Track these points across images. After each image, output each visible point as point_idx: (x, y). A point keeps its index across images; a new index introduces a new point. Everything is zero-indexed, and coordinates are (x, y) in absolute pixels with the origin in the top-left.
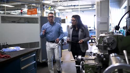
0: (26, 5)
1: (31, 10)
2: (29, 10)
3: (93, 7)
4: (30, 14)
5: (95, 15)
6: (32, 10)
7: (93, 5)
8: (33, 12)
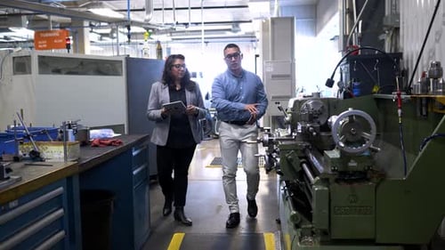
0: (24, 18)
1: (47, 35)
2: (42, 35)
3: (236, 29)
4: (45, 46)
5: (257, 56)
6: (50, 35)
7: (236, 23)
8: (55, 41)
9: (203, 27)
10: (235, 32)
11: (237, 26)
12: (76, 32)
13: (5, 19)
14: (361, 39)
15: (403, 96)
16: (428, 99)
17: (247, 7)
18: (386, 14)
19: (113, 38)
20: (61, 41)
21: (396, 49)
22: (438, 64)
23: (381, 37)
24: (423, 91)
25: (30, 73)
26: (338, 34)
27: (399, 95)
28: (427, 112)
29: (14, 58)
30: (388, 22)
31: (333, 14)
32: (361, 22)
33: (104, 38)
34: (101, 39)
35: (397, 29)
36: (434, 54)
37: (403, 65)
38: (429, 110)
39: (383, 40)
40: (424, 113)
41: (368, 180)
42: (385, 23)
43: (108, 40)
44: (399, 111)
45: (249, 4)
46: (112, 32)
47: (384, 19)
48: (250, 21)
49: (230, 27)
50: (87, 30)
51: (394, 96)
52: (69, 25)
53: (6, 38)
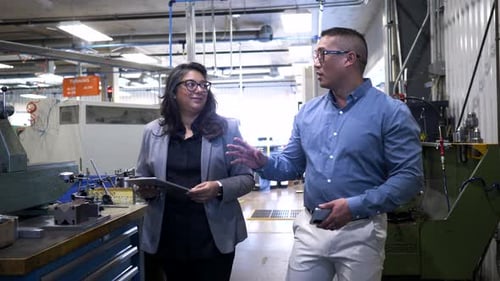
0: (52, 64)
1: (77, 81)
2: (71, 81)
3: (274, 73)
4: (74, 92)
5: (300, 103)
6: (80, 81)
7: (275, 67)
8: (85, 88)
9: (240, 72)
10: (274, 76)
11: (276, 70)
12: (105, 78)
13: (31, 65)
14: (407, 87)
15: (445, 144)
16: (466, 146)
17: (287, 50)
18: (432, 61)
19: (143, 83)
20: (91, 87)
21: (442, 97)
22: (473, 115)
23: (427, 85)
24: (462, 139)
25: (77, 122)
26: (384, 81)
27: (442, 143)
28: (466, 159)
29: (61, 108)
30: (433, 69)
31: (379, 59)
32: (406, 70)
33: (133, 83)
34: (129, 84)
35: (443, 77)
36: (478, 102)
37: (450, 113)
38: (468, 156)
39: (430, 88)
40: (464, 159)
41: (413, 220)
42: (430, 71)
43: (137, 85)
44: (443, 158)
45: (289, 48)
46: (142, 77)
47: (430, 67)
48: (290, 65)
49: (268, 70)
50: (116, 76)
51: (437, 144)
52: (98, 70)
53: (28, 84)
